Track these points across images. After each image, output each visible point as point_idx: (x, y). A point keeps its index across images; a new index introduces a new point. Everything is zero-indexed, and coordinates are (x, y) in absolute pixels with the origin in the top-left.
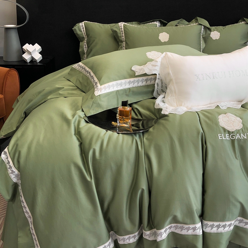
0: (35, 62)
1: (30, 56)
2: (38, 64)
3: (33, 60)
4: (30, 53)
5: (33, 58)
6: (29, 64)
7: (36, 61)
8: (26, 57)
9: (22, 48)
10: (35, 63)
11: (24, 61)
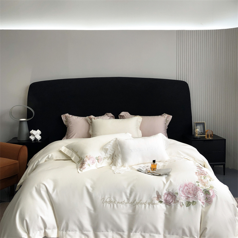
0: (37, 141)
1: (34, 137)
2: (39, 142)
3: (36, 140)
4: (34, 135)
5: (35, 138)
6: (33, 142)
8: (32, 138)
9: (29, 133)
11: (30, 140)
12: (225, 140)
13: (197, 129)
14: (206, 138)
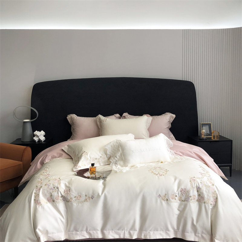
1: (38, 138)
2: (43, 143)
4: (38, 136)
6: (37, 143)
7: (41, 141)
10: (41, 143)
11: (34, 141)
12: (231, 141)
13: (203, 130)
14: (212, 139)
